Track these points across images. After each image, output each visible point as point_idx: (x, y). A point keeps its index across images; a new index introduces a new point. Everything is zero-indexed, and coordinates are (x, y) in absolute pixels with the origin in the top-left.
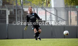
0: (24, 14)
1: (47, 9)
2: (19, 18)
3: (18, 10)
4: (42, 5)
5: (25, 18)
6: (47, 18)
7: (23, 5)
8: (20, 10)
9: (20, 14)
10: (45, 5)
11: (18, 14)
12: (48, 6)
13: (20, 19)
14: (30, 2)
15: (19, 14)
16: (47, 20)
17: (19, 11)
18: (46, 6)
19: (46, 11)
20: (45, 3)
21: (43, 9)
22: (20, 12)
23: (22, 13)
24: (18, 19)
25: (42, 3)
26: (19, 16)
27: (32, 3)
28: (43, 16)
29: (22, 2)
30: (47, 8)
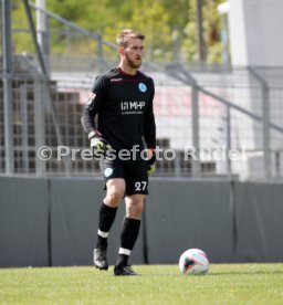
0: (54, 106)
1: (201, 79)
2: (25, 136)
3: (14, 85)
4: (169, 55)
5: (59, 137)
6: (202, 133)
7: (47, 52)
8: (31, 82)
9: (30, 108)
10: (192, 54)
11: (15, 107)
12: (210, 58)
13: (32, 142)
14: (92, 31)
15: (25, 111)
16: (202, 145)
17: (23, 90)
18: (196, 57)
19: (196, 89)
20: (188, 42)
21: (180, 79)
22: (31, 97)
23: (42, 105)
24: (16, 142)
25: (167, 39)
26: (23, 124)
27: (106, 39)
28: (180, 122)
29: (45, 35)
30: (203, 70)
